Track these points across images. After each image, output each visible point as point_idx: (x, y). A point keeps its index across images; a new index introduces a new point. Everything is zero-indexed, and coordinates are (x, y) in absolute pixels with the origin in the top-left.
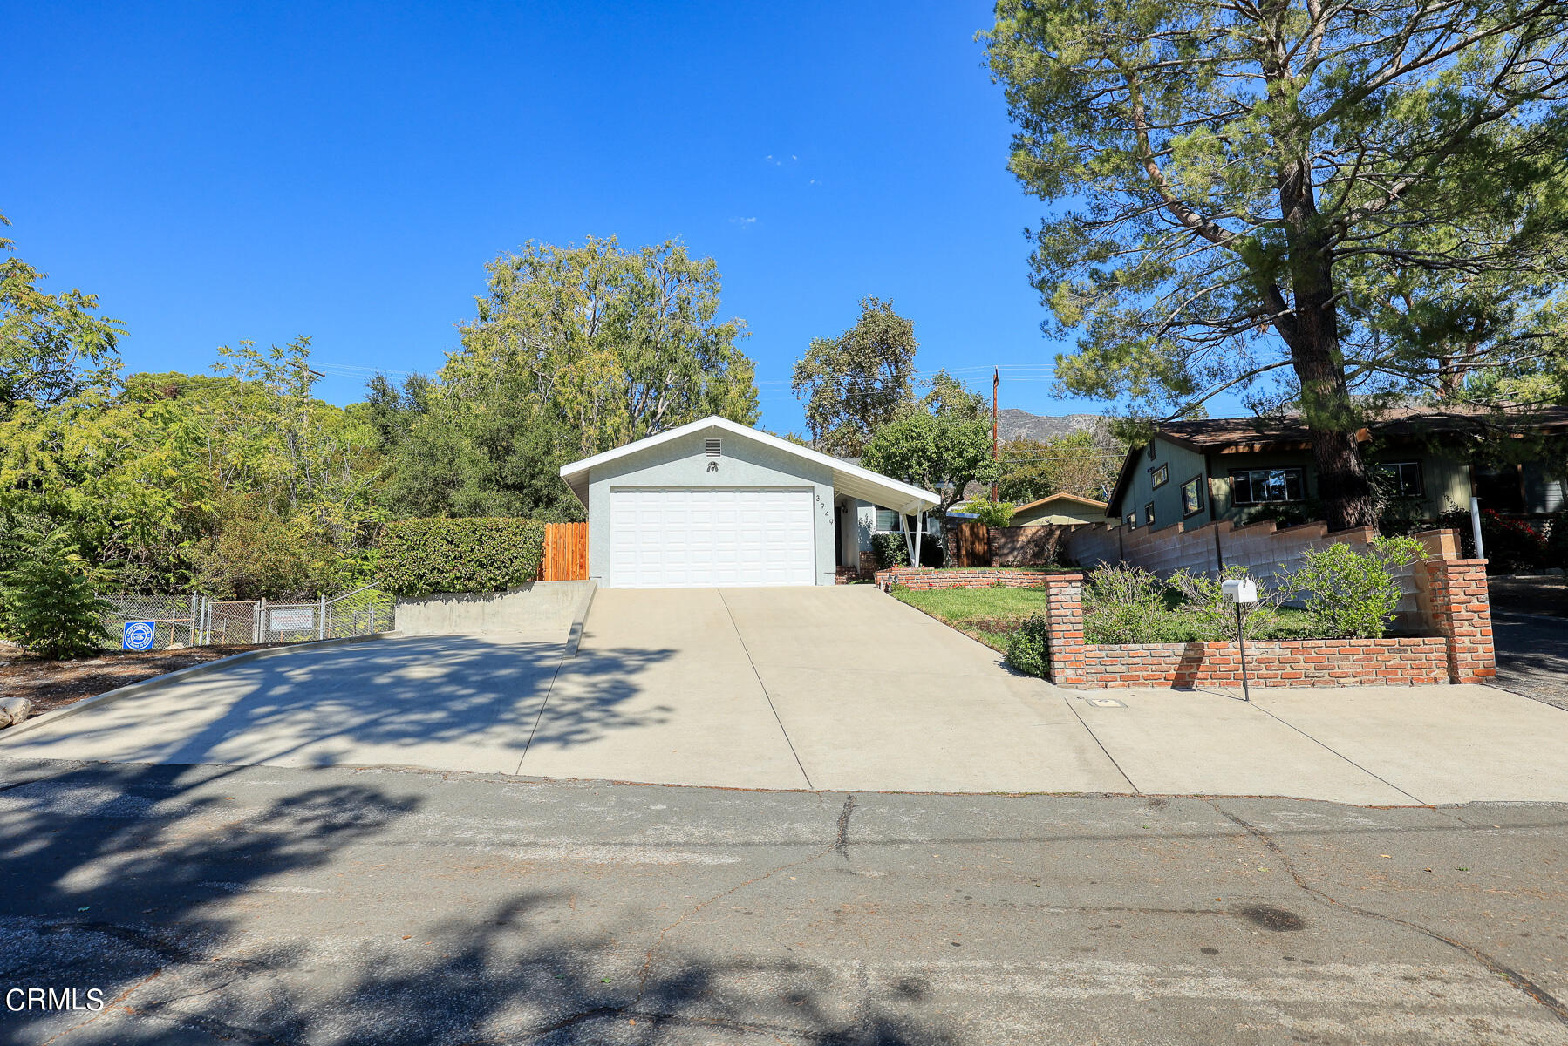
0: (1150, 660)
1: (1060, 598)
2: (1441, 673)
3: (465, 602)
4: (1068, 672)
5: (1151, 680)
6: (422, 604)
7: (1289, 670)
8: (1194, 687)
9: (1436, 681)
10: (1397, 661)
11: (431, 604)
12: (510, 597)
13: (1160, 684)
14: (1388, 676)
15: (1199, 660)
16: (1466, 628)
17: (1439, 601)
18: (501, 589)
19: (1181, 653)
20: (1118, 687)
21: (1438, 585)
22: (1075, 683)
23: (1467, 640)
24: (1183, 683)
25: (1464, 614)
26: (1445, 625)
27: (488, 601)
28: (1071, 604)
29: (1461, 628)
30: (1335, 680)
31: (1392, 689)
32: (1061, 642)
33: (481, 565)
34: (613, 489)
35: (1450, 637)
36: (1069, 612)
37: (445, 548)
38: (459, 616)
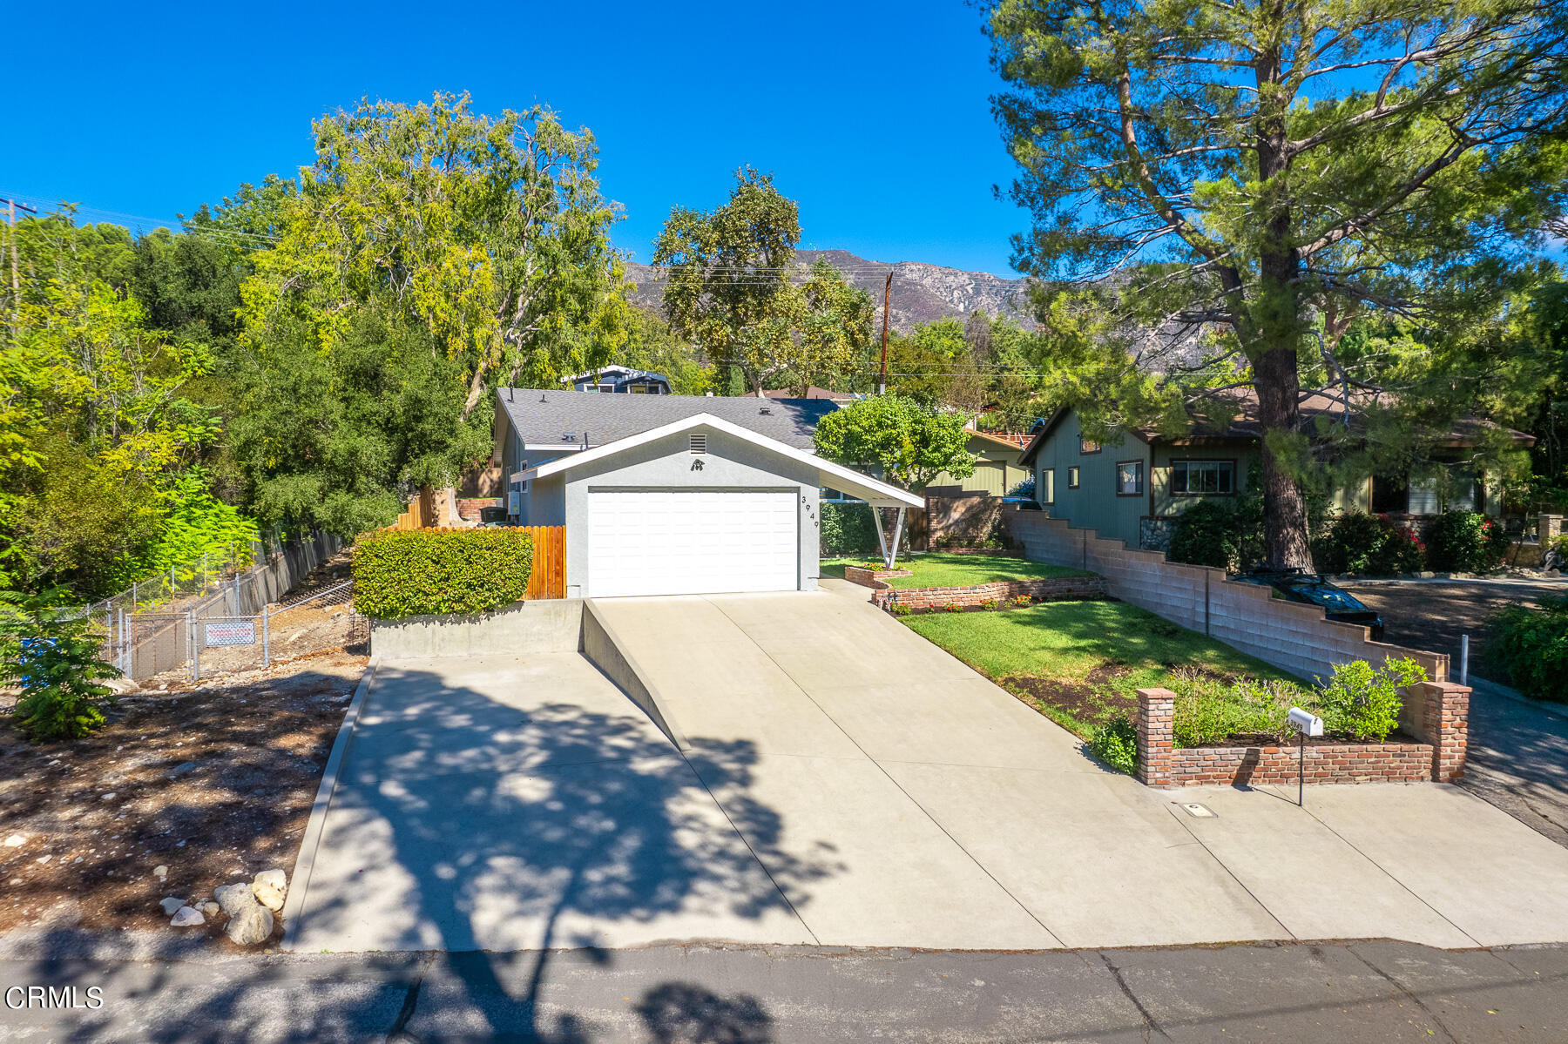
0: (1220, 763)
1: (1157, 713)
2: (1425, 772)
3: (448, 625)
4: (1158, 775)
5: (1219, 780)
6: (401, 627)
7: (1321, 770)
8: (1249, 785)
9: (1422, 779)
10: (1398, 763)
11: (410, 627)
12: (497, 618)
13: (1226, 782)
14: (1390, 776)
15: (1256, 763)
16: (1450, 740)
17: (1431, 715)
18: (490, 610)
19: (1243, 757)
20: (1193, 785)
21: (1432, 704)
22: (1162, 784)
23: (1449, 749)
24: (1241, 781)
25: (1450, 729)
26: (1433, 735)
27: (474, 622)
28: (1164, 718)
29: (1446, 740)
30: (1352, 778)
31: (1391, 785)
32: (1155, 750)
33: (469, 586)
34: (592, 489)
35: (1437, 746)
36: (1162, 725)
37: (431, 569)
38: (443, 640)
